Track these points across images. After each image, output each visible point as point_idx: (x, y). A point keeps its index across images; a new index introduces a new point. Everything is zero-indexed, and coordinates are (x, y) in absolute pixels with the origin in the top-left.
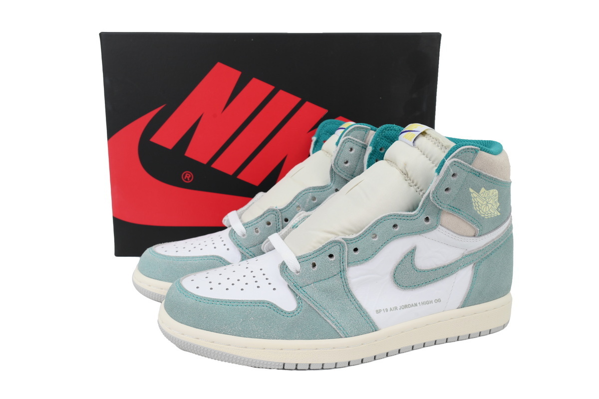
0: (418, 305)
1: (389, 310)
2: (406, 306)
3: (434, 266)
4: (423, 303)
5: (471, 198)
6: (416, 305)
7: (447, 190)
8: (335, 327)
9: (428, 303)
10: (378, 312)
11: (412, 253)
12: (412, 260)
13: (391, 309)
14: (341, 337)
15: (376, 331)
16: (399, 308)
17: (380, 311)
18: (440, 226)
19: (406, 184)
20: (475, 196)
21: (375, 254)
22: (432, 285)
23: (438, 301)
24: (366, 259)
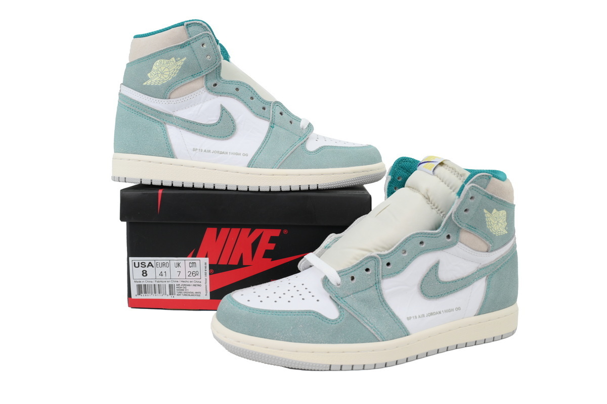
0: (442, 312)
1: (418, 317)
2: (431, 314)
3: (454, 278)
4: (446, 311)
5: (485, 218)
6: (440, 313)
7: (466, 210)
8: (373, 332)
9: (450, 311)
10: (409, 319)
11: (436, 266)
12: (436, 273)
13: (419, 317)
14: (379, 341)
15: (408, 335)
16: (425, 315)
17: (410, 318)
18: (459, 243)
19: (428, 207)
20: (489, 216)
21: (405, 268)
22: (453, 294)
23: (459, 309)
24: (397, 272)
